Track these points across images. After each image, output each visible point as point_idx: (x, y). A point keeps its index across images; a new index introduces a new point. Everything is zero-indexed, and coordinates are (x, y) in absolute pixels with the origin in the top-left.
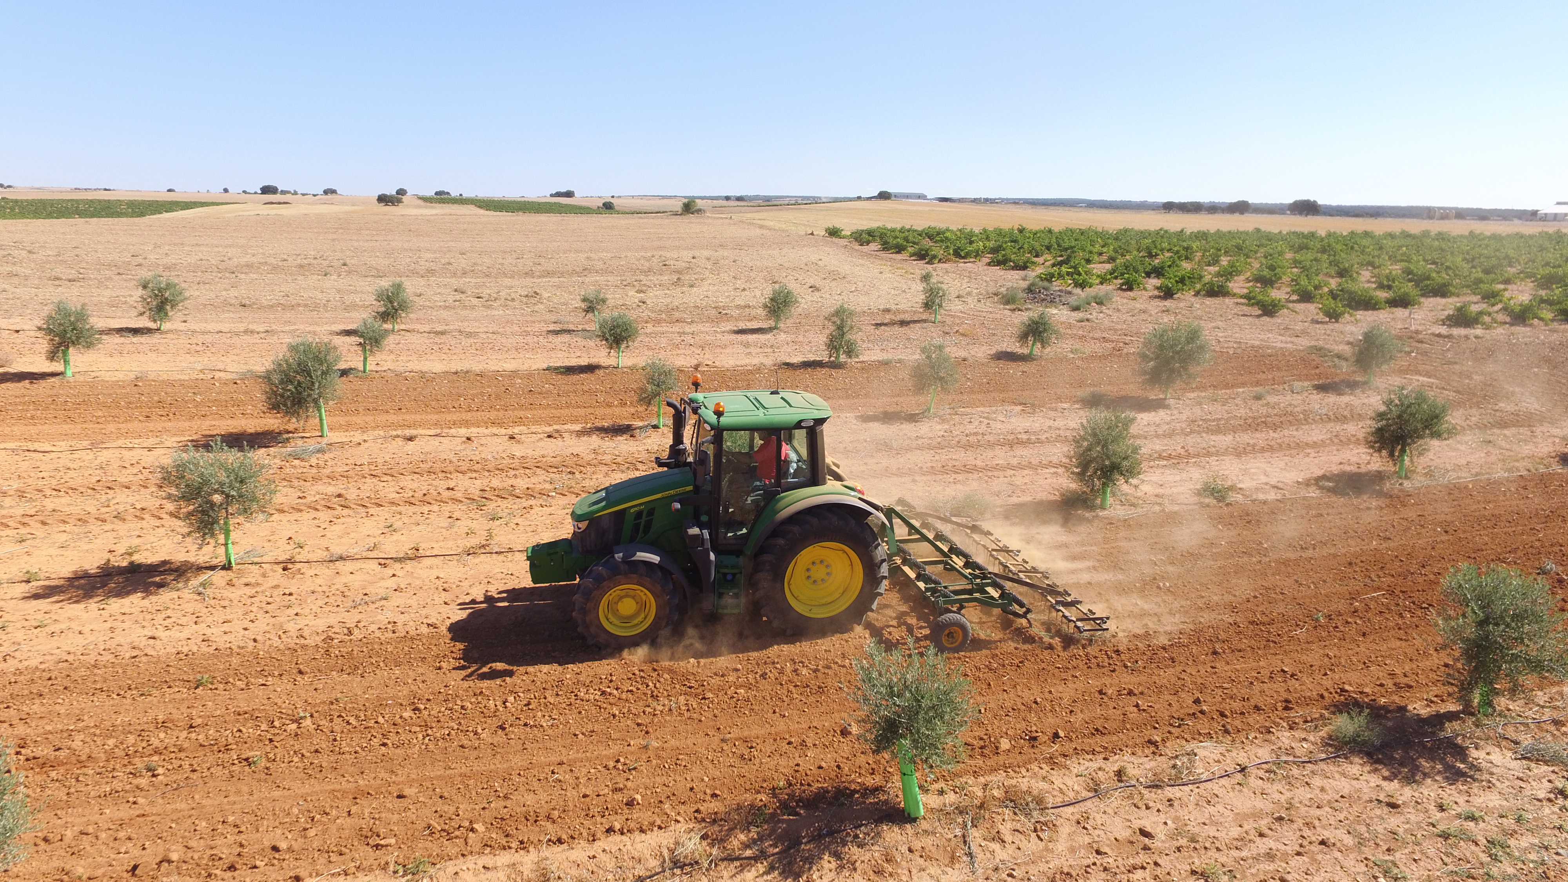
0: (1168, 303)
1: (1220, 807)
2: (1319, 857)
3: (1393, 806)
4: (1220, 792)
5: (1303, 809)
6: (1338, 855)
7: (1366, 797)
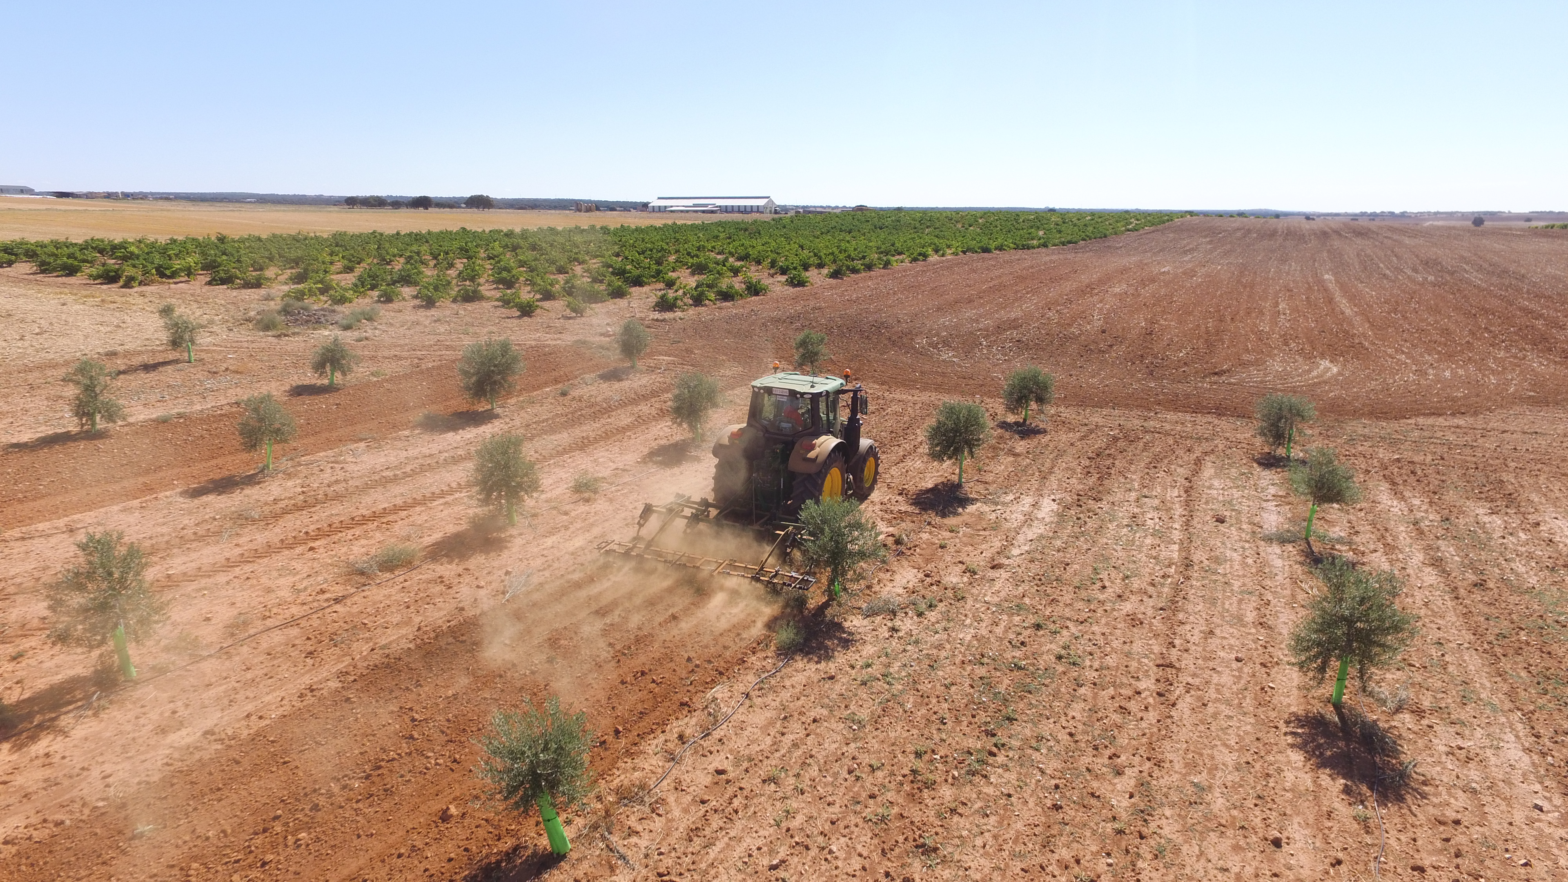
0: (433, 312)
1: (749, 729)
2: (818, 731)
3: (832, 678)
4: (743, 718)
5: (791, 705)
6: (825, 724)
7: (816, 680)
